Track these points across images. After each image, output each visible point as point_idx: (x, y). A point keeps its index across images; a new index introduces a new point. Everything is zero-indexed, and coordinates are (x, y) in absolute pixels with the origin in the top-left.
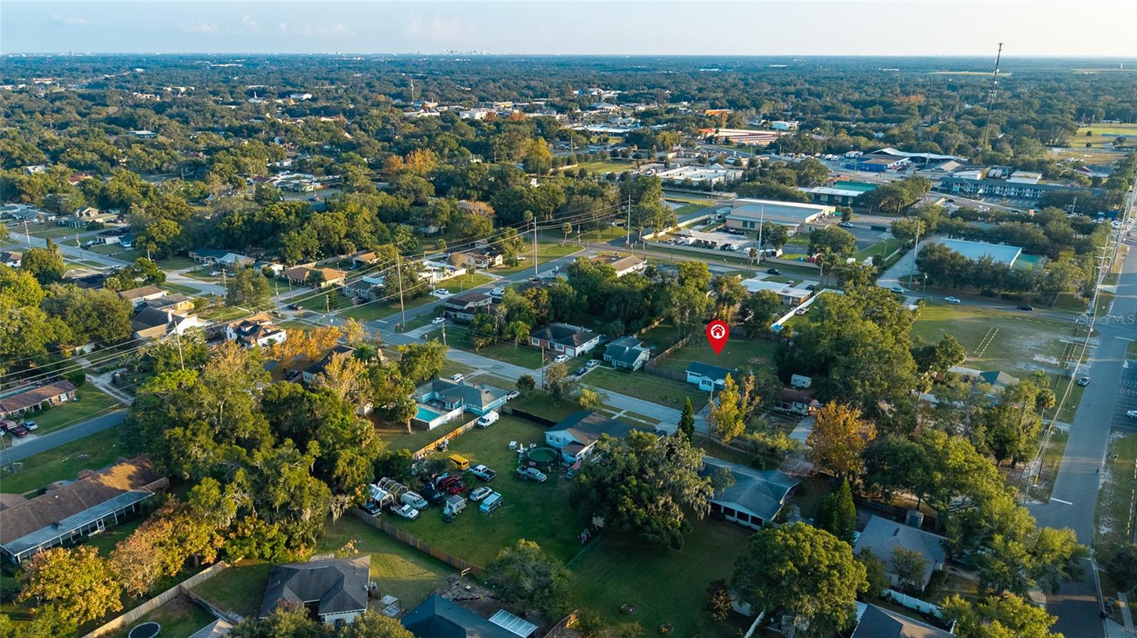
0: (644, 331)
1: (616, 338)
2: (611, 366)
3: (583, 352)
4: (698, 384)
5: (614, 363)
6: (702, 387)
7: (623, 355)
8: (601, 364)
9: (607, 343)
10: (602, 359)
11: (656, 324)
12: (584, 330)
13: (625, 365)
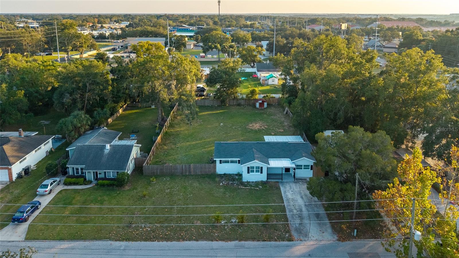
0: (110, 120)
1: (80, 135)
2: (86, 182)
3: (27, 171)
4: (240, 175)
5: (90, 175)
6: (247, 177)
7: (104, 159)
8: (66, 184)
9: (68, 144)
10: (64, 172)
11: (121, 111)
12: (24, 134)
13: (111, 174)
